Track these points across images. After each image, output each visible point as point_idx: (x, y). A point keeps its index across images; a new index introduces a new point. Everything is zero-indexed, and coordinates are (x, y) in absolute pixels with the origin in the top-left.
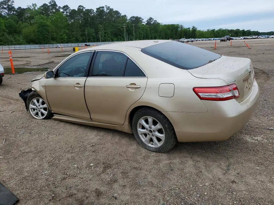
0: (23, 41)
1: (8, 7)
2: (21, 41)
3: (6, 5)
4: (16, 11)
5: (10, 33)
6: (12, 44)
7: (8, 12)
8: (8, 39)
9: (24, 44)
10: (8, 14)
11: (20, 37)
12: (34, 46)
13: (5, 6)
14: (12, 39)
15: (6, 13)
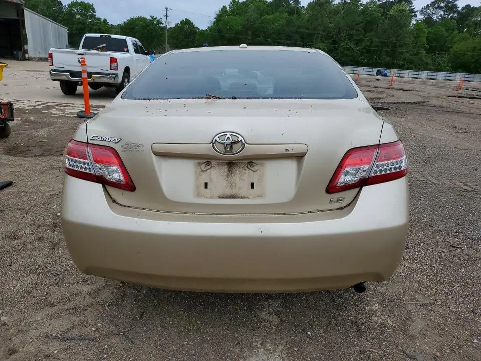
0: (447, 66)
1: (446, 6)
2: (444, 64)
3: (443, 3)
4: (459, 12)
5: (431, 50)
6: (426, 68)
7: (444, 14)
8: (422, 60)
9: (447, 71)
10: (443, 18)
11: (443, 57)
12: (462, 75)
13: (442, 5)
14: (429, 61)
15: (441, 16)
